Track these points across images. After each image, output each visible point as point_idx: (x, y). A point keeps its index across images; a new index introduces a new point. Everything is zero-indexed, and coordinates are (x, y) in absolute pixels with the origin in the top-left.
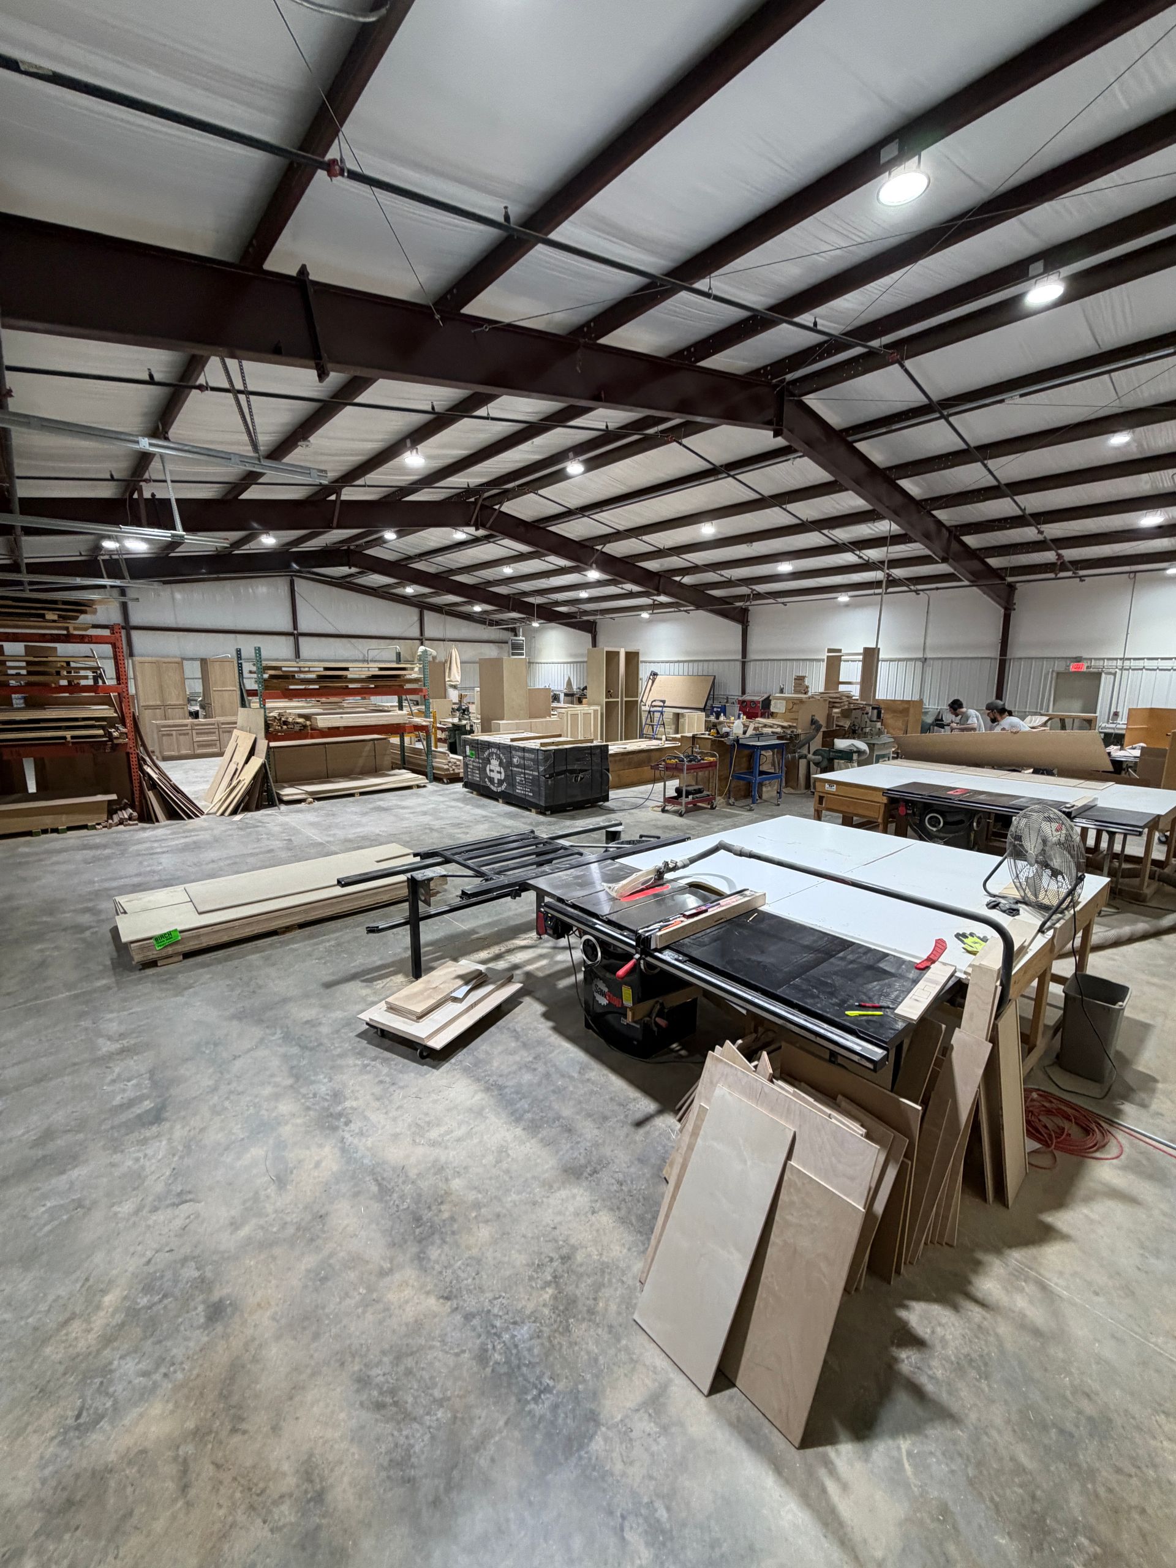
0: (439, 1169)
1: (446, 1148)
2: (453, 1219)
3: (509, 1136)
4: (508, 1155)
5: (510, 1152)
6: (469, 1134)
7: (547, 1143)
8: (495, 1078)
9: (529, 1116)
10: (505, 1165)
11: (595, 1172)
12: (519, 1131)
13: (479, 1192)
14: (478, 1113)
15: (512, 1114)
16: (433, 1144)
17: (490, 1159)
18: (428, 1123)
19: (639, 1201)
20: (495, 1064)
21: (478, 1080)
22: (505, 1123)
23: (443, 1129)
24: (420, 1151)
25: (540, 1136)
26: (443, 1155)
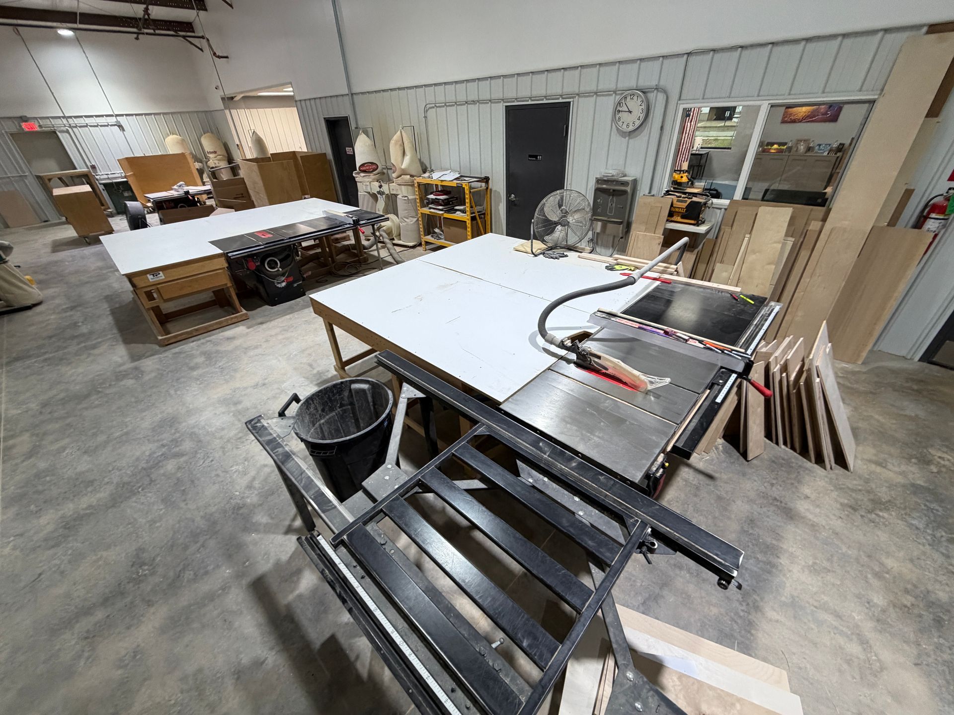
0: (881, 622)
1: (857, 626)
2: (907, 591)
3: (796, 569)
4: (815, 563)
5: (811, 563)
6: (824, 607)
7: (779, 537)
8: (736, 604)
9: (759, 556)
10: (826, 564)
11: (775, 499)
12: (784, 561)
13: (866, 577)
14: (794, 606)
15: (769, 572)
16: (864, 642)
17: (830, 578)
18: (849, 662)
19: (777, 474)
20: (714, 611)
21: (751, 624)
22: (784, 575)
23: (841, 641)
24: (887, 656)
25: (774, 542)
26: (868, 627)
